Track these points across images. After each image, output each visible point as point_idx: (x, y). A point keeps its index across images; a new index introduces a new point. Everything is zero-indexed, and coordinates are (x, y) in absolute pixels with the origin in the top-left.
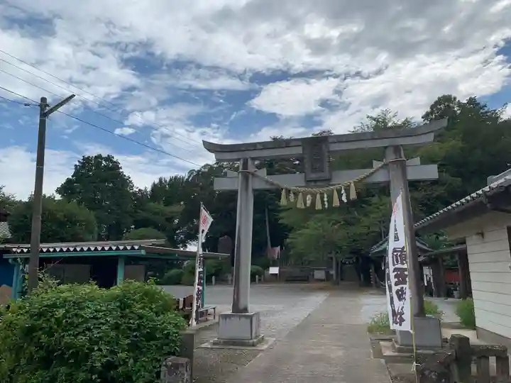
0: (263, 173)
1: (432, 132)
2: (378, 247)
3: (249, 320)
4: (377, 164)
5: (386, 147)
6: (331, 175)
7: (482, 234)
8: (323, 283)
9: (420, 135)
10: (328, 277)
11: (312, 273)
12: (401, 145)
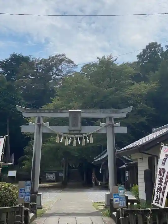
1: (125, 112)
7: (142, 158)
11: (45, 175)
12: (113, 117)
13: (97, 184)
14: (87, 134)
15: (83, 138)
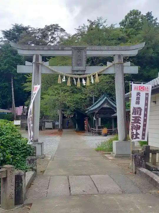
1: (137, 49)
3: (40, 146)
4: (109, 64)
5: (114, 55)
6: (86, 69)
7: (155, 102)
11: (43, 124)
12: (122, 55)
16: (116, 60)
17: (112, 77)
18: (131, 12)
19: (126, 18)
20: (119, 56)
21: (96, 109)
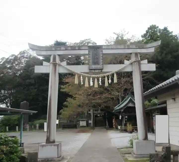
0: (64, 63)
1: (153, 47)
2: (118, 107)
3: (56, 147)
4: (127, 62)
5: (131, 53)
6: (103, 67)
7: (175, 99)
8: (85, 128)
9: (148, 48)
10: (88, 125)
11: (78, 123)
12: (139, 53)
13: (117, 128)
14: (110, 73)
15: (106, 78)
16: (133, 59)
17: (129, 75)
18: (151, 26)
19: (147, 32)
20: (136, 54)
21: (122, 108)
